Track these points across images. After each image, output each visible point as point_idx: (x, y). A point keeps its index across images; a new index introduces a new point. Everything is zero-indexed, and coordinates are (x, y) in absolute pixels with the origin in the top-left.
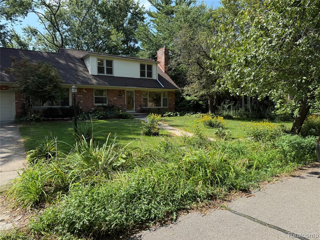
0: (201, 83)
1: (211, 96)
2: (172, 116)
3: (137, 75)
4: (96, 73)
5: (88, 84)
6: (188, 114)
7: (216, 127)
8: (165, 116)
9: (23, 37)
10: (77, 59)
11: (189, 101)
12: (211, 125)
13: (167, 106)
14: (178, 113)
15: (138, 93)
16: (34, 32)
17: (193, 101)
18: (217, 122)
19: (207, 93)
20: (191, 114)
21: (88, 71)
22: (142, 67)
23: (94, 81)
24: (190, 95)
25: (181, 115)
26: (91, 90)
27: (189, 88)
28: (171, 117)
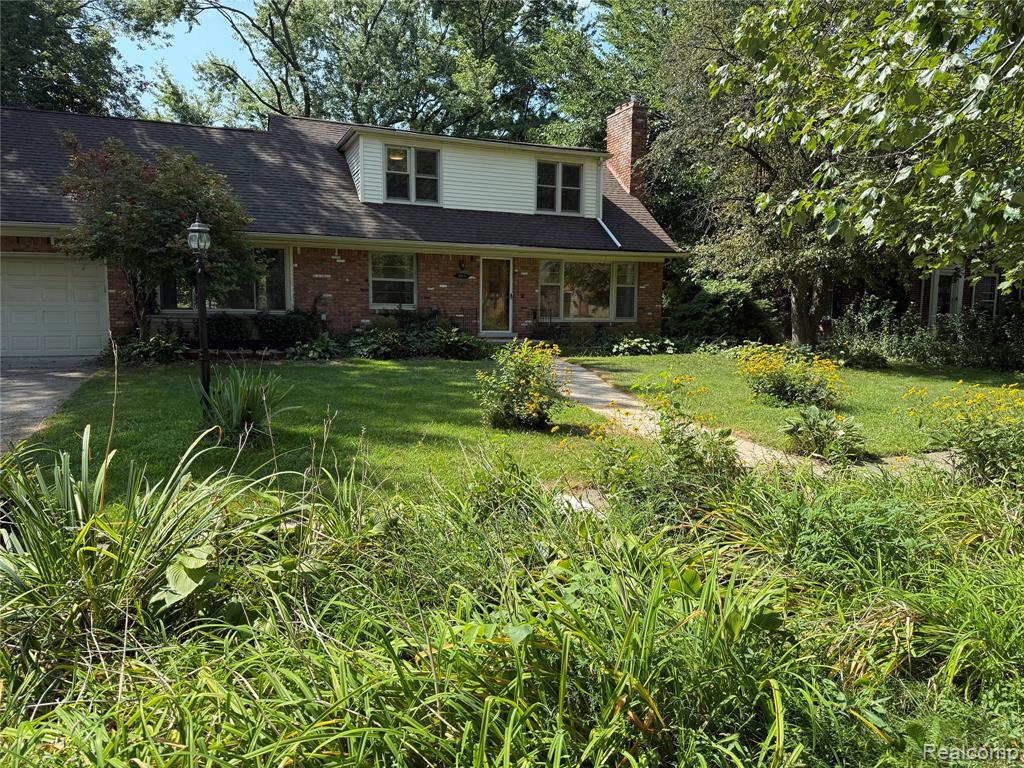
0: (761, 229)
1: (801, 279)
2: (643, 352)
3: (526, 204)
4: (379, 196)
5: (349, 232)
6: (710, 347)
7: (803, 402)
8: (617, 353)
9: (196, 94)
10: (322, 148)
11: (718, 299)
12: (783, 391)
13: (631, 315)
14: (667, 341)
15: (525, 269)
16: (229, 76)
17: (730, 298)
18: (807, 379)
19: (785, 266)
20: (721, 347)
21: (353, 189)
22: (545, 172)
23: (369, 225)
24: (717, 272)
25: (680, 349)
26: (362, 254)
27: (715, 249)
28: (641, 357)
